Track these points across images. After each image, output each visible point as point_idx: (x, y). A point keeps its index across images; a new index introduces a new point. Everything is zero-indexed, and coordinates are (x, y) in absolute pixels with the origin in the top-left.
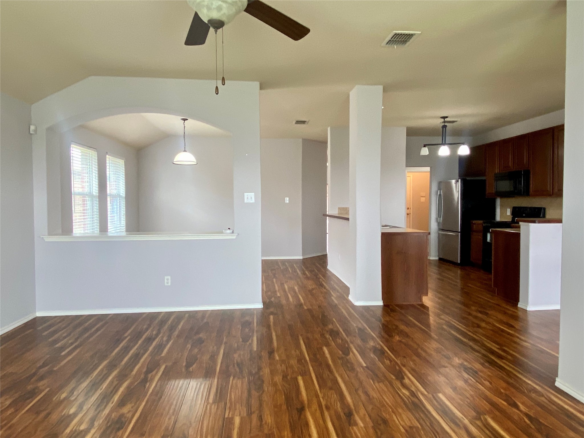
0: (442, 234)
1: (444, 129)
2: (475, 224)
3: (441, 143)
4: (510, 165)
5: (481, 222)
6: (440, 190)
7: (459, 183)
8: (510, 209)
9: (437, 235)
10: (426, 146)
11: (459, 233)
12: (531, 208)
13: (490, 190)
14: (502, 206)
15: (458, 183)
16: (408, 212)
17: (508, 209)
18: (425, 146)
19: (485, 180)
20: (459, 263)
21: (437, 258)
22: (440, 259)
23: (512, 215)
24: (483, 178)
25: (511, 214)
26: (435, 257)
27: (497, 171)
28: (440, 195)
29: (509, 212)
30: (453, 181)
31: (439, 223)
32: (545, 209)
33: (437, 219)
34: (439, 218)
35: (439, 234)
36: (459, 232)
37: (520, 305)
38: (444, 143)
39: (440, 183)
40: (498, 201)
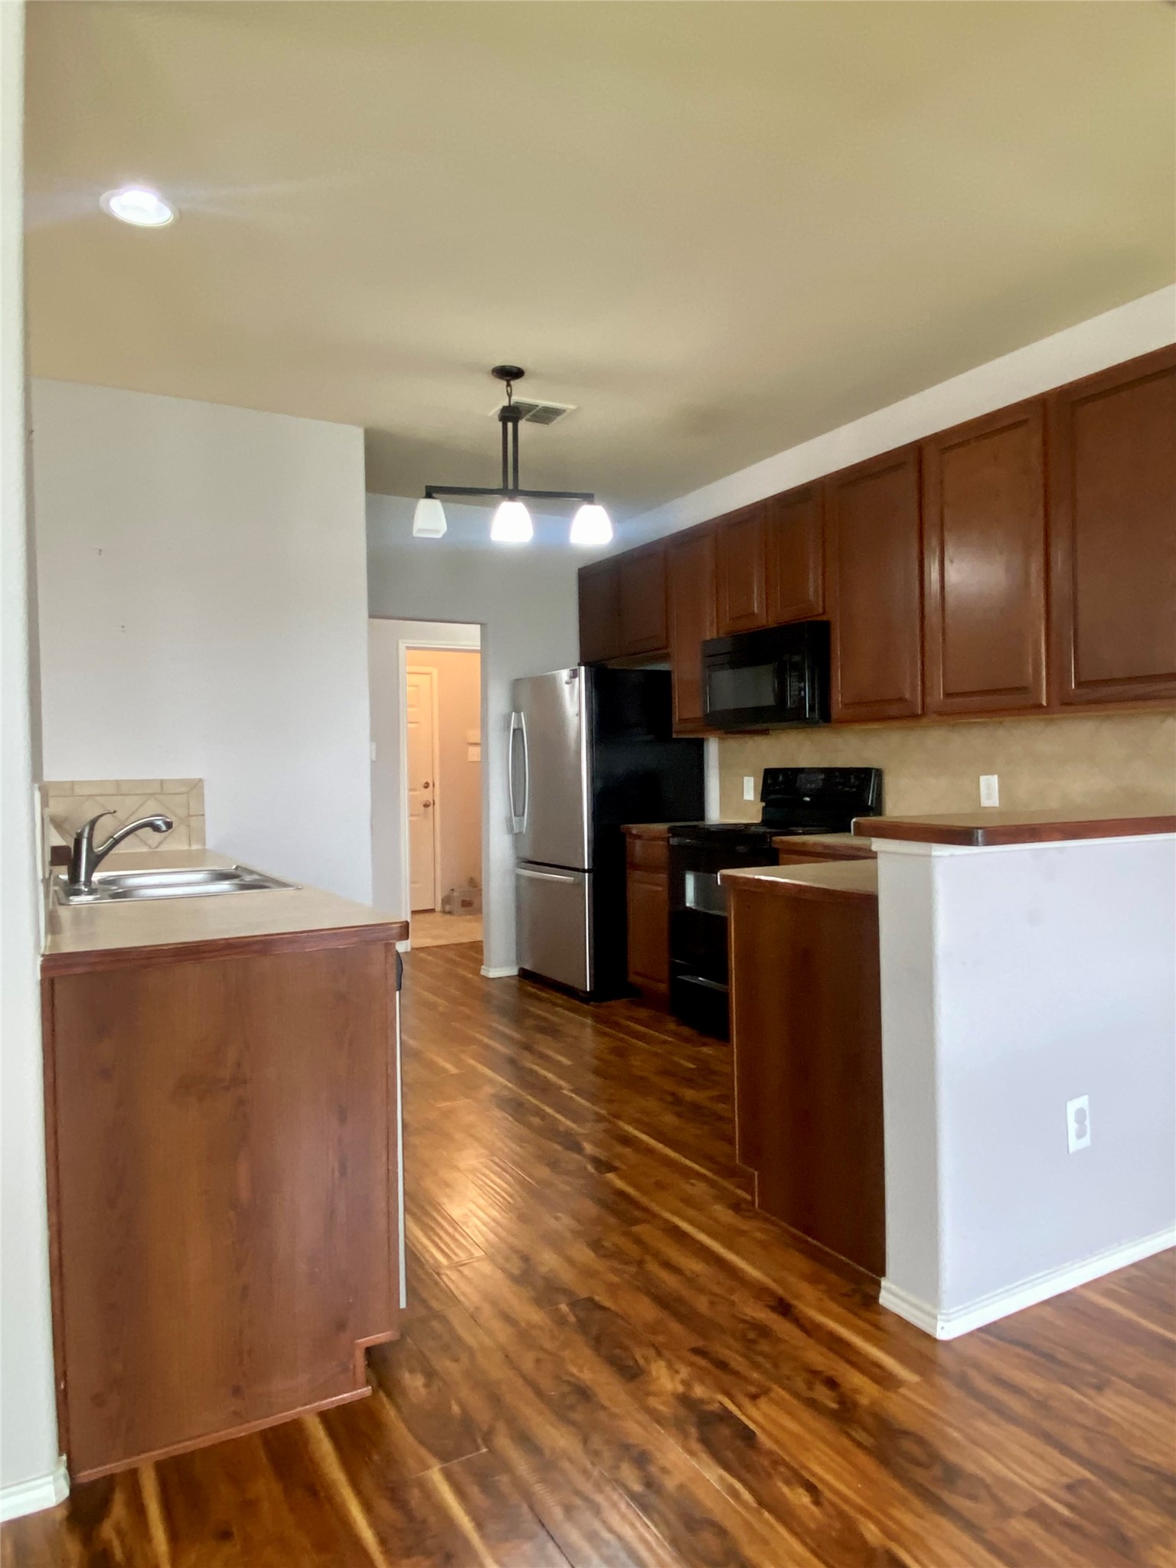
0: (531, 880)
1: (510, 425)
2: (638, 837)
3: (497, 484)
4: (756, 610)
5: (661, 828)
6: (518, 712)
7: (581, 682)
8: (752, 778)
9: (510, 883)
10: (434, 495)
11: (587, 874)
12: (829, 772)
13: (685, 708)
14: (723, 766)
15: (577, 679)
16: (426, 795)
17: (746, 779)
18: (429, 495)
19: (667, 674)
20: (588, 989)
21: (513, 971)
22: (524, 975)
23: (762, 800)
24: (663, 667)
25: (759, 797)
26: (506, 964)
27: (710, 634)
28: (518, 731)
29: (750, 789)
30: (564, 674)
31: (517, 837)
32: (879, 773)
33: (509, 821)
34: (518, 818)
35: (518, 877)
36: (584, 871)
37: (892, 1296)
38: (511, 486)
39: (516, 684)
40: (713, 749)
